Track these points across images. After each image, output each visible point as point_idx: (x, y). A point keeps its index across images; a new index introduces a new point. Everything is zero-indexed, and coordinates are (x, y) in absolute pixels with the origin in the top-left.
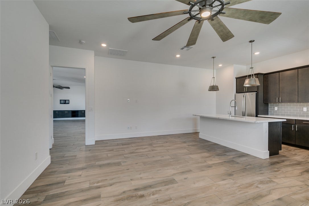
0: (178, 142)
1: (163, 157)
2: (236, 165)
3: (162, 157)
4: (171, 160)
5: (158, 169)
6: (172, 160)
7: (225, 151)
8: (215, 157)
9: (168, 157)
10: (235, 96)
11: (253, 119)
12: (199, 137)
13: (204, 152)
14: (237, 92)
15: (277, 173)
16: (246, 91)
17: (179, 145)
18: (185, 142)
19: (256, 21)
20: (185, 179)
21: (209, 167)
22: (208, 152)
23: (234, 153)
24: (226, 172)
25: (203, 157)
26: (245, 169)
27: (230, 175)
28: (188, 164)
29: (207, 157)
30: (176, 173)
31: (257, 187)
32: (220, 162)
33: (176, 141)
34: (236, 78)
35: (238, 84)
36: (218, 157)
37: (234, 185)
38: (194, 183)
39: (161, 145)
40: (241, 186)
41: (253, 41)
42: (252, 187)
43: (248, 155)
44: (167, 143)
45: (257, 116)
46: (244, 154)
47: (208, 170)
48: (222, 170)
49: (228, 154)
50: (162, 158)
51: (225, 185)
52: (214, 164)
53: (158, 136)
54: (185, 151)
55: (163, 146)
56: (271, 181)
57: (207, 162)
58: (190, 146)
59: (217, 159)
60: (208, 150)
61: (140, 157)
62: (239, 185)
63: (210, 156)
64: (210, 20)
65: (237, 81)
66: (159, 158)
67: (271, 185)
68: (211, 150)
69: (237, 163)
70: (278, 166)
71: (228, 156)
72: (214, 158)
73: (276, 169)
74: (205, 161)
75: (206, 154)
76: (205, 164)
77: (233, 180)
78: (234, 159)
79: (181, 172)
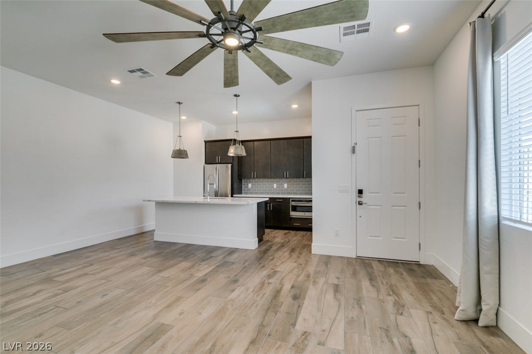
0: (116, 257)
1: (107, 295)
2: (234, 266)
3: (104, 296)
4: (127, 295)
5: (113, 322)
6: (130, 294)
7: (209, 252)
8: (201, 263)
9: (117, 292)
10: (204, 168)
11: (229, 200)
12: (155, 240)
13: (180, 262)
14: (206, 163)
15: (274, 261)
16: (218, 161)
17: (124, 263)
18: (132, 255)
19: (271, 77)
20: (181, 314)
21: (203, 280)
22: (186, 260)
23: (220, 252)
24: (228, 280)
25: (183, 271)
26: (245, 267)
27: (236, 281)
28: (168, 288)
29: (190, 268)
30: (159, 312)
31: (269, 283)
32: (213, 269)
33: (112, 256)
34: (205, 141)
35: (207, 150)
36: (205, 262)
37: (248, 292)
38: (200, 314)
39: (79, 273)
40: (255, 290)
41: (239, 96)
42: (266, 285)
43: (237, 249)
44: (92, 265)
45: (232, 196)
46: (232, 250)
47: (205, 285)
48: (222, 278)
49: (214, 254)
50: (105, 298)
51: (239, 296)
52: (206, 275)
53: (56, 256)
54: (146, 269)
55: (86, 274)
56: (275, 272)
57: (195, 275)
58: (149, 259)
59: (206, 266)
60: (185, 257)
61: (38, 318)
62: (252, 290)
63: (194, 266)
64: (228, 51)
65: (207, 146)
66: (98, 300)
67: (278, 276)
68: (187, 256)
69: (233, 264)
70: (270, 253)
71: (216, 257)
72: (200, 266)
73: (271, 258)
74: (192, 275)
75: (185, 264)
76: (194, 279)
77: (243, 286)
78: (226, 260)
79: (165, 308)
